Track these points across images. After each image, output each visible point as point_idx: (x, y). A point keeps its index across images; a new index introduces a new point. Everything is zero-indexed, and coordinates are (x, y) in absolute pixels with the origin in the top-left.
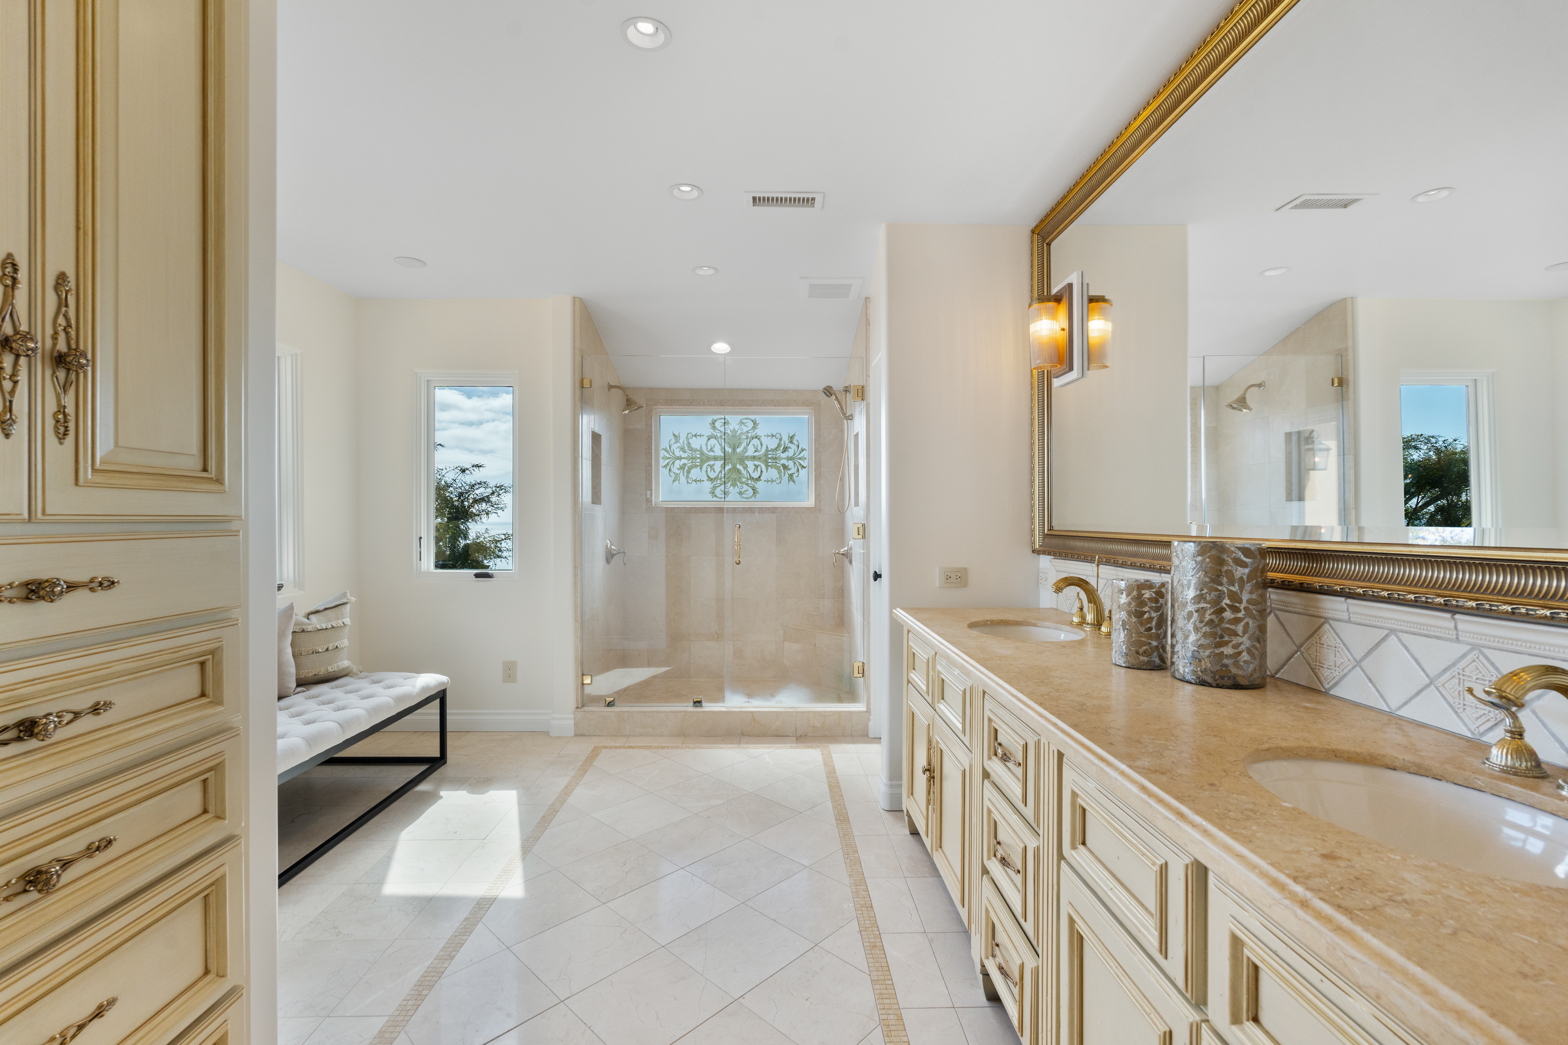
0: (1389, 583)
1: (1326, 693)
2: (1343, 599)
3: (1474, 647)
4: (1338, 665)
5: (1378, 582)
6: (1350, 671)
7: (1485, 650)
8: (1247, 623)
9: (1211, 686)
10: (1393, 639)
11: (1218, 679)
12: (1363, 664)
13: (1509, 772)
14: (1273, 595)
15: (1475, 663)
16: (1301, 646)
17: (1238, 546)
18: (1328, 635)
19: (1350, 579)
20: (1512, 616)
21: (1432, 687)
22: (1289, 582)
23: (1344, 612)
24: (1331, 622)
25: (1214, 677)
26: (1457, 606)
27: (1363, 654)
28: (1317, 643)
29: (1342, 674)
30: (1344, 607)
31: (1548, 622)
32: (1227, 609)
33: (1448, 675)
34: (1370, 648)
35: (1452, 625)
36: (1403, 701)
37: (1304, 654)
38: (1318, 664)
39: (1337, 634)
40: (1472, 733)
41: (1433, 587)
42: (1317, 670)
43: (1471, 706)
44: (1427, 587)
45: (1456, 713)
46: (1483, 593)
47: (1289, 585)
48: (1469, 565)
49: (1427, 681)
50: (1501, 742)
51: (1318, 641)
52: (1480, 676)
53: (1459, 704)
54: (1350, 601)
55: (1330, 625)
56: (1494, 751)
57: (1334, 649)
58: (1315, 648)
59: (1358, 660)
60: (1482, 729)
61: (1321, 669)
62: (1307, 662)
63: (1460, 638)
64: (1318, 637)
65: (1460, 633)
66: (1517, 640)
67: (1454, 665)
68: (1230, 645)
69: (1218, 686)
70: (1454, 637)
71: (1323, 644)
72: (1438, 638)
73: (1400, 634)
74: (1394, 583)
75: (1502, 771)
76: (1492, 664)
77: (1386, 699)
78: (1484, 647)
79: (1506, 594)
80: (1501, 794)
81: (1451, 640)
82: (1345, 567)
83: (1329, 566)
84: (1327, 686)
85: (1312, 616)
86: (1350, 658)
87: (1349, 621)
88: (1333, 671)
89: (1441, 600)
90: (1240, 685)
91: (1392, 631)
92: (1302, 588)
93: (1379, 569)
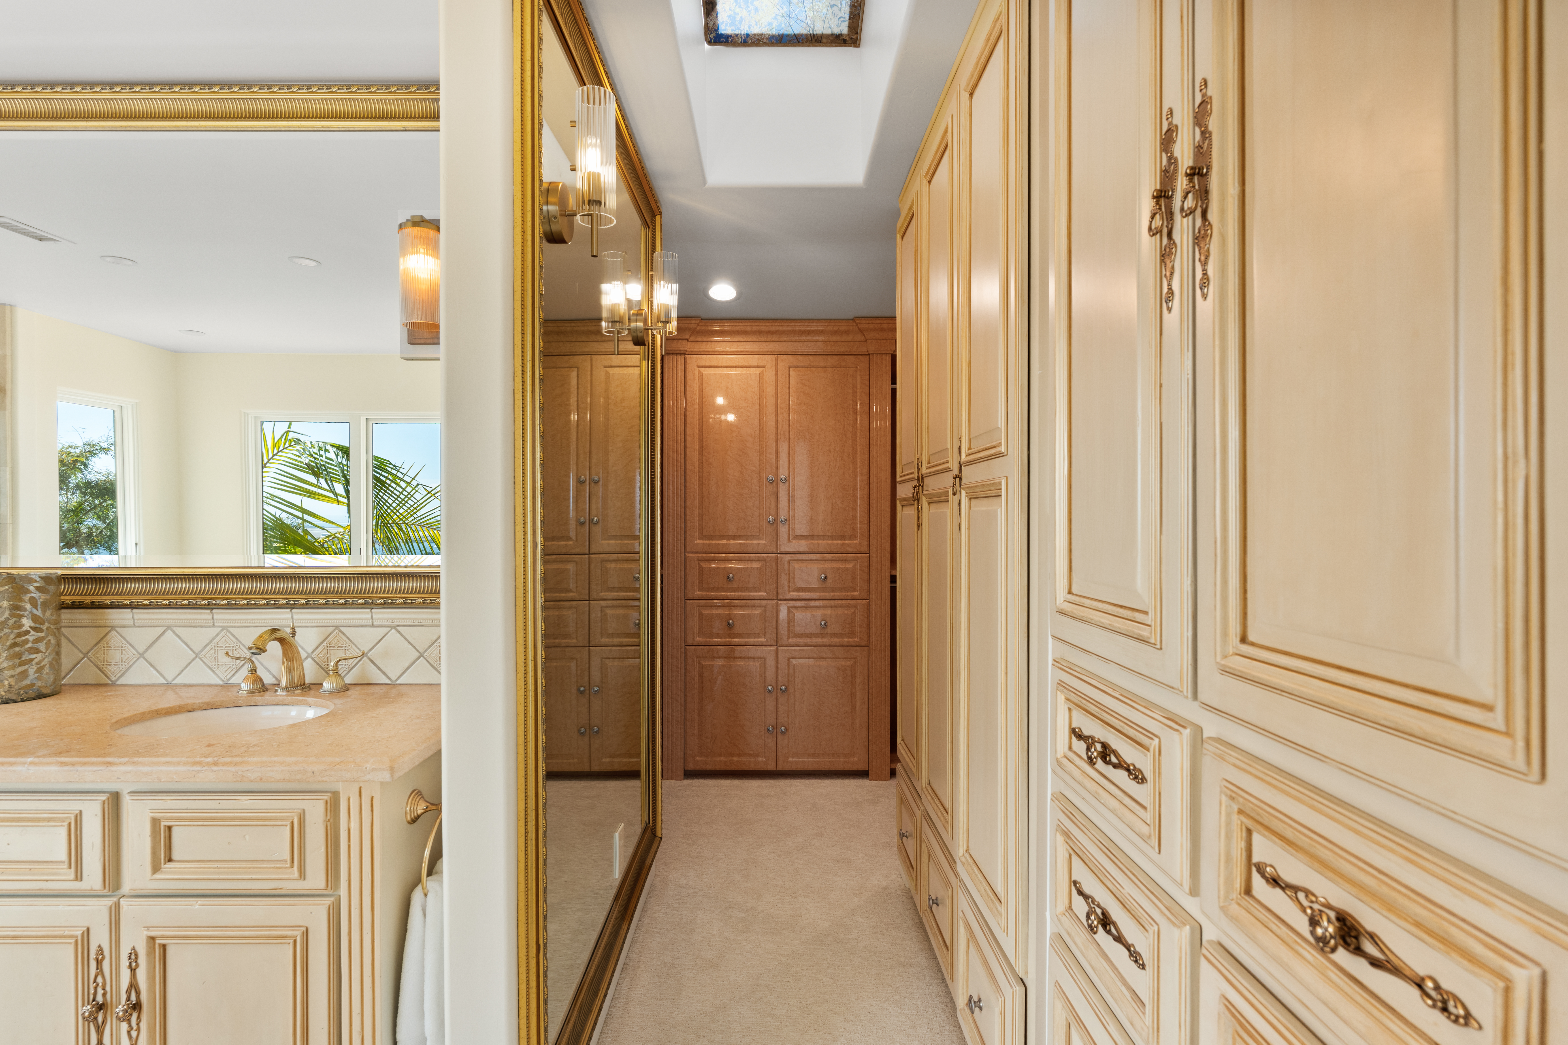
0: (167, 594)
1: (113, 684)
2: (129, 610)
3: (224, 628)
4: (124, 660)
5: (159, 595)
6: (134, 662)
7: (231, 629)
8: (50, 640)
9: (16, 702)
10: (169, 633)
11: (22, 694)
12: (146, 655)
13: (252, 692)
14: (66, 614)
15: (224, 638)
16: (88, 653)
17: (41, 576)
18: (114, 639)
19: (136, 594)
20: (248, 606)
21: (198, 659)
22: (79, 602)
23: (129, 619)
24: (117, 629)
25: (18, 694)
26: (216, 604)
27: (145, 648)
28: (104, 647)
29: (127, 666)
30: (130, 616)
31: (266, 607)
32: (31, 631)
33: (208, 648)
34: (151, 642)
35: (210, 617)
36: (178, 673)
37: (92, 659)
38: (105, 663)
39: (122, 637)
40: (223, 681)
41: (199, 594)
42: (104, 669)
43: (223, 665)
44: (195, 594)
45: (213, 671)
46: (229, 595)
47: (80, 605)
48: (221, 578)
49: (194, 656)
50: (245, 679)
51: (105, 646)
52: (227, 645)
53: (215, 665)
54: (135, 611)
55: (116, 631)
56: (243, 685)
57: (120, 649)
58: (102, 652)
59: (141, 653)
60: (228, 677)
61: (108, 666)
62: (95, 665)
63: (215, 624)
64: (105, 643)
65: (215, 621)
66: (247, 620)
67: (211, 641)
68: (34, 663)
69: (23, 700)
70: (212, 624)
71: (110, 647)
72: (201, 626)
73: (174, 629)
74: (171, 594)
75: (248, 693)
76: (234, 636)
77: (165, 675)
78: (229, 627)
79: (242, 594)
80: (252, 704)
81: (209, 627)
82: (129, 586)
83: (116, 587)
84: (114, 679)
85: (98, 627)
86: (135, 652)
87: (134, 626)
88: (120, 666)
89: (206, 602)
90: (43, 694)
91: (169, 628)
92: (93, 606)
93: (158, 586)
